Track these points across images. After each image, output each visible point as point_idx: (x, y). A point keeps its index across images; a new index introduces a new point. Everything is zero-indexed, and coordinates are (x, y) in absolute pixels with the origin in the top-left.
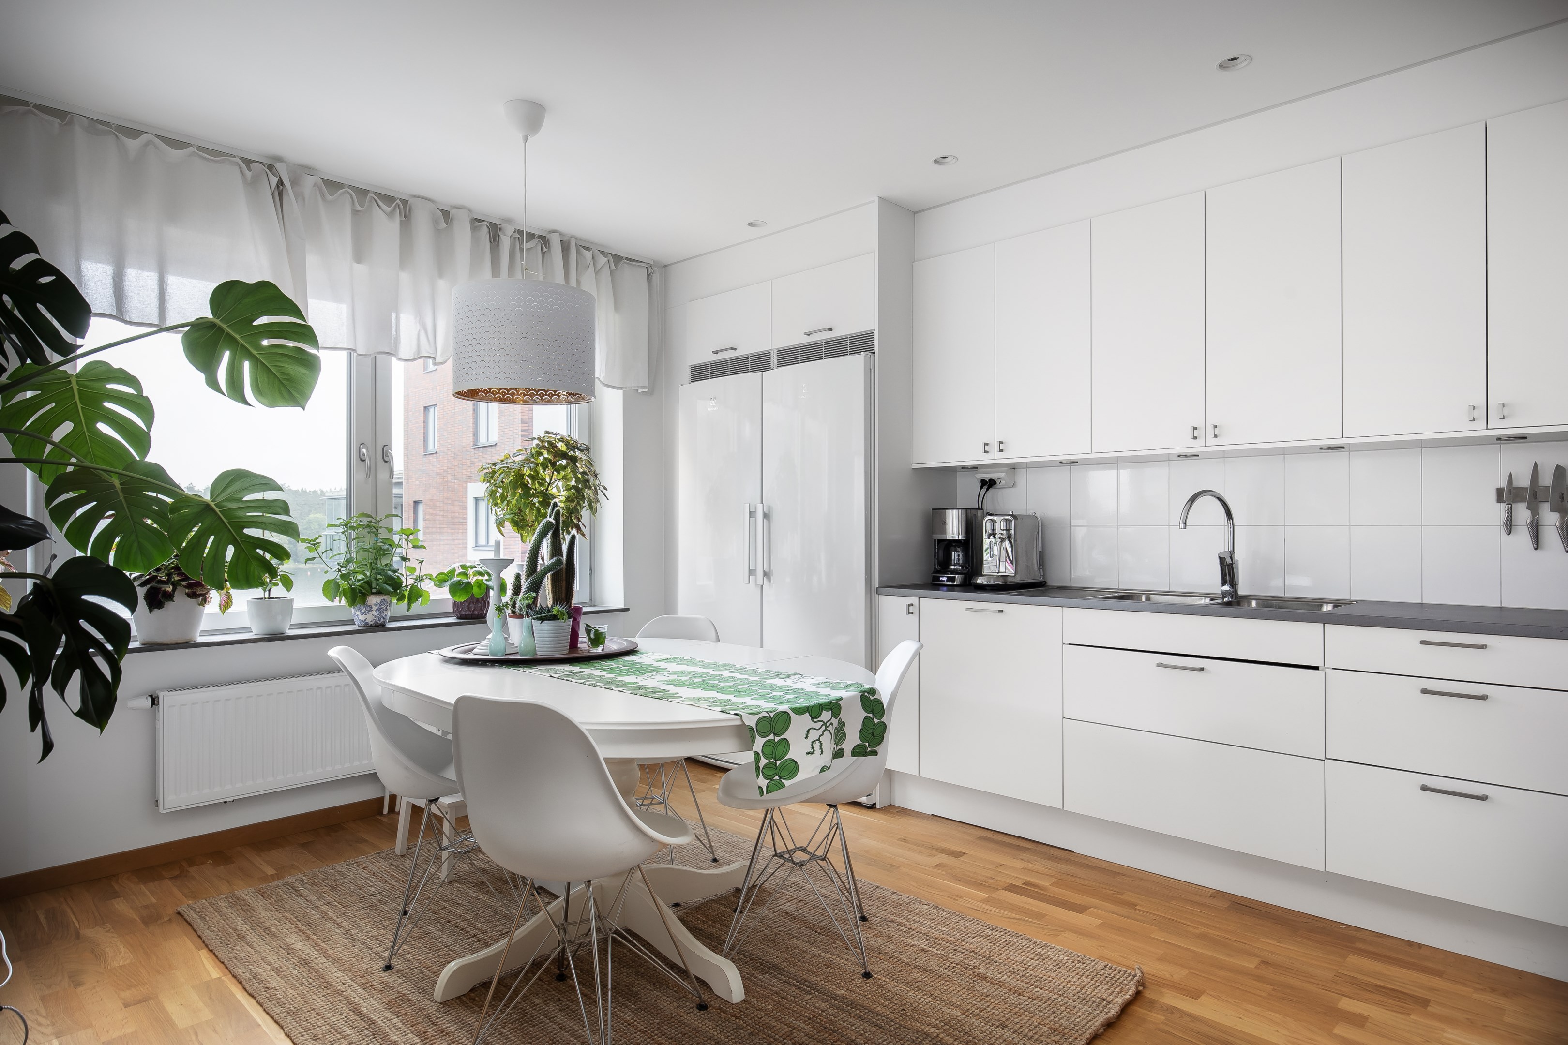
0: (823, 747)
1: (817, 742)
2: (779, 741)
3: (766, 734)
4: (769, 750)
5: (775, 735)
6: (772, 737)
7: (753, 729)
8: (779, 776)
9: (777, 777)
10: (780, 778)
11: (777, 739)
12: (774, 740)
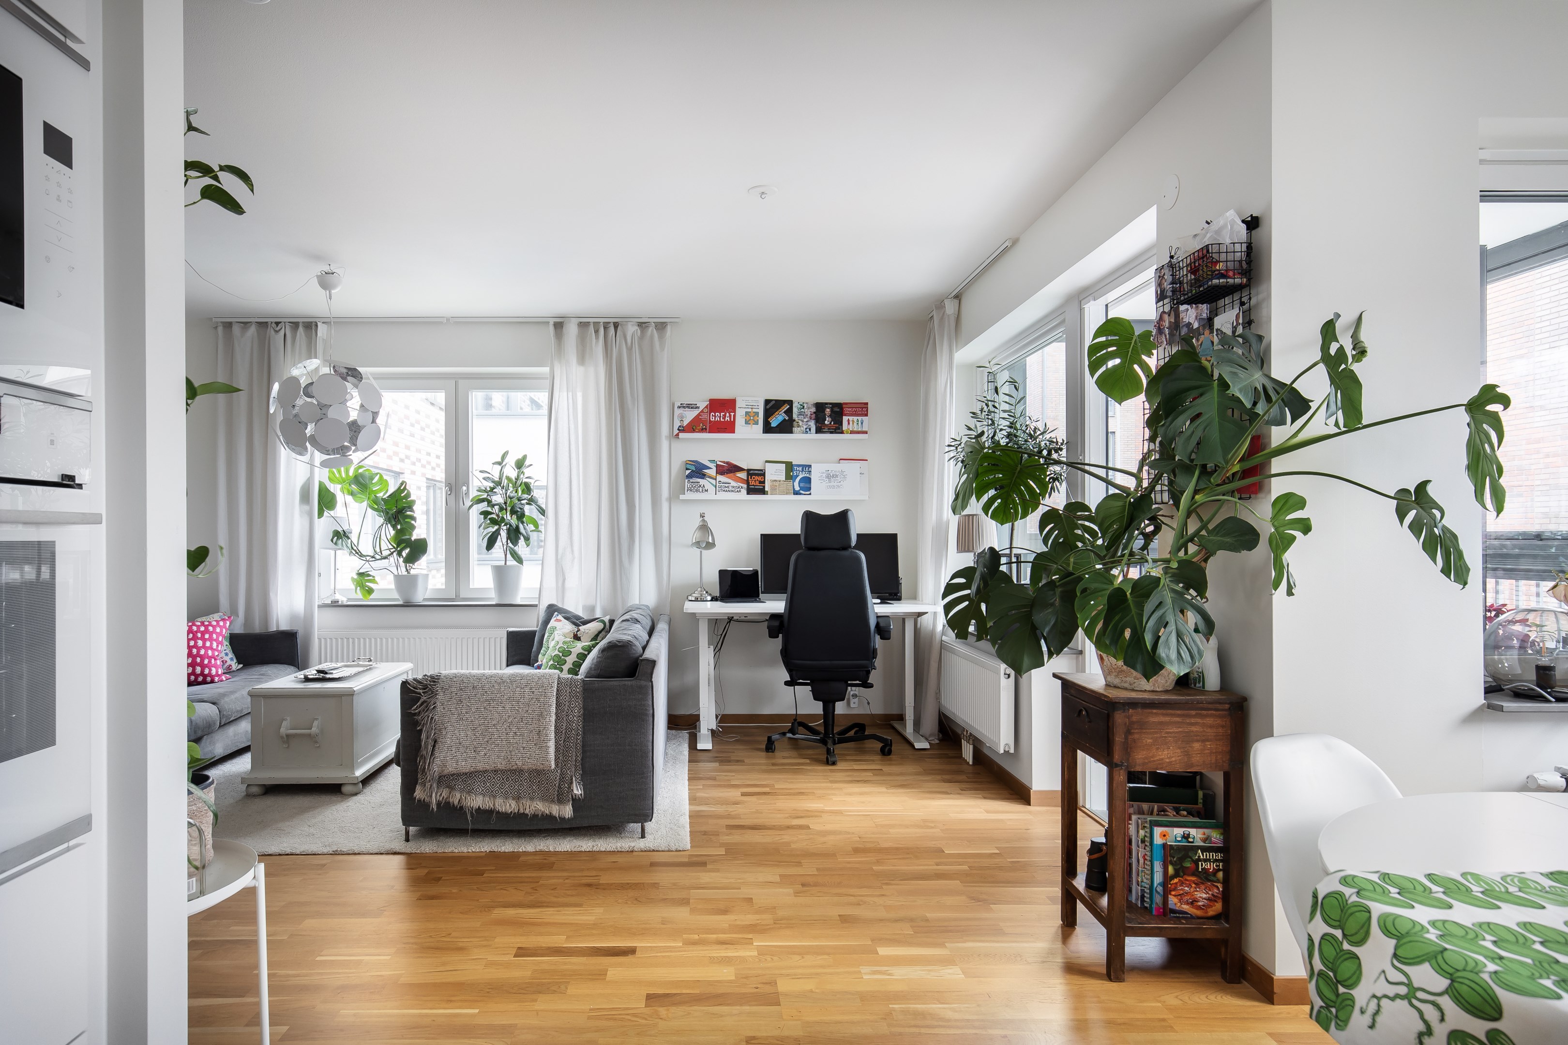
0: (1379, 1019)
1: (1376, 1001)
2: (1349, 952)
3: (1332, 922)
4: (1330, 952)
5: (1345, 936)
6: (1339, 934)
7: (1317, 898)
9: (1333, 1011)
11: (1346, 946)
12: (1342, 943)
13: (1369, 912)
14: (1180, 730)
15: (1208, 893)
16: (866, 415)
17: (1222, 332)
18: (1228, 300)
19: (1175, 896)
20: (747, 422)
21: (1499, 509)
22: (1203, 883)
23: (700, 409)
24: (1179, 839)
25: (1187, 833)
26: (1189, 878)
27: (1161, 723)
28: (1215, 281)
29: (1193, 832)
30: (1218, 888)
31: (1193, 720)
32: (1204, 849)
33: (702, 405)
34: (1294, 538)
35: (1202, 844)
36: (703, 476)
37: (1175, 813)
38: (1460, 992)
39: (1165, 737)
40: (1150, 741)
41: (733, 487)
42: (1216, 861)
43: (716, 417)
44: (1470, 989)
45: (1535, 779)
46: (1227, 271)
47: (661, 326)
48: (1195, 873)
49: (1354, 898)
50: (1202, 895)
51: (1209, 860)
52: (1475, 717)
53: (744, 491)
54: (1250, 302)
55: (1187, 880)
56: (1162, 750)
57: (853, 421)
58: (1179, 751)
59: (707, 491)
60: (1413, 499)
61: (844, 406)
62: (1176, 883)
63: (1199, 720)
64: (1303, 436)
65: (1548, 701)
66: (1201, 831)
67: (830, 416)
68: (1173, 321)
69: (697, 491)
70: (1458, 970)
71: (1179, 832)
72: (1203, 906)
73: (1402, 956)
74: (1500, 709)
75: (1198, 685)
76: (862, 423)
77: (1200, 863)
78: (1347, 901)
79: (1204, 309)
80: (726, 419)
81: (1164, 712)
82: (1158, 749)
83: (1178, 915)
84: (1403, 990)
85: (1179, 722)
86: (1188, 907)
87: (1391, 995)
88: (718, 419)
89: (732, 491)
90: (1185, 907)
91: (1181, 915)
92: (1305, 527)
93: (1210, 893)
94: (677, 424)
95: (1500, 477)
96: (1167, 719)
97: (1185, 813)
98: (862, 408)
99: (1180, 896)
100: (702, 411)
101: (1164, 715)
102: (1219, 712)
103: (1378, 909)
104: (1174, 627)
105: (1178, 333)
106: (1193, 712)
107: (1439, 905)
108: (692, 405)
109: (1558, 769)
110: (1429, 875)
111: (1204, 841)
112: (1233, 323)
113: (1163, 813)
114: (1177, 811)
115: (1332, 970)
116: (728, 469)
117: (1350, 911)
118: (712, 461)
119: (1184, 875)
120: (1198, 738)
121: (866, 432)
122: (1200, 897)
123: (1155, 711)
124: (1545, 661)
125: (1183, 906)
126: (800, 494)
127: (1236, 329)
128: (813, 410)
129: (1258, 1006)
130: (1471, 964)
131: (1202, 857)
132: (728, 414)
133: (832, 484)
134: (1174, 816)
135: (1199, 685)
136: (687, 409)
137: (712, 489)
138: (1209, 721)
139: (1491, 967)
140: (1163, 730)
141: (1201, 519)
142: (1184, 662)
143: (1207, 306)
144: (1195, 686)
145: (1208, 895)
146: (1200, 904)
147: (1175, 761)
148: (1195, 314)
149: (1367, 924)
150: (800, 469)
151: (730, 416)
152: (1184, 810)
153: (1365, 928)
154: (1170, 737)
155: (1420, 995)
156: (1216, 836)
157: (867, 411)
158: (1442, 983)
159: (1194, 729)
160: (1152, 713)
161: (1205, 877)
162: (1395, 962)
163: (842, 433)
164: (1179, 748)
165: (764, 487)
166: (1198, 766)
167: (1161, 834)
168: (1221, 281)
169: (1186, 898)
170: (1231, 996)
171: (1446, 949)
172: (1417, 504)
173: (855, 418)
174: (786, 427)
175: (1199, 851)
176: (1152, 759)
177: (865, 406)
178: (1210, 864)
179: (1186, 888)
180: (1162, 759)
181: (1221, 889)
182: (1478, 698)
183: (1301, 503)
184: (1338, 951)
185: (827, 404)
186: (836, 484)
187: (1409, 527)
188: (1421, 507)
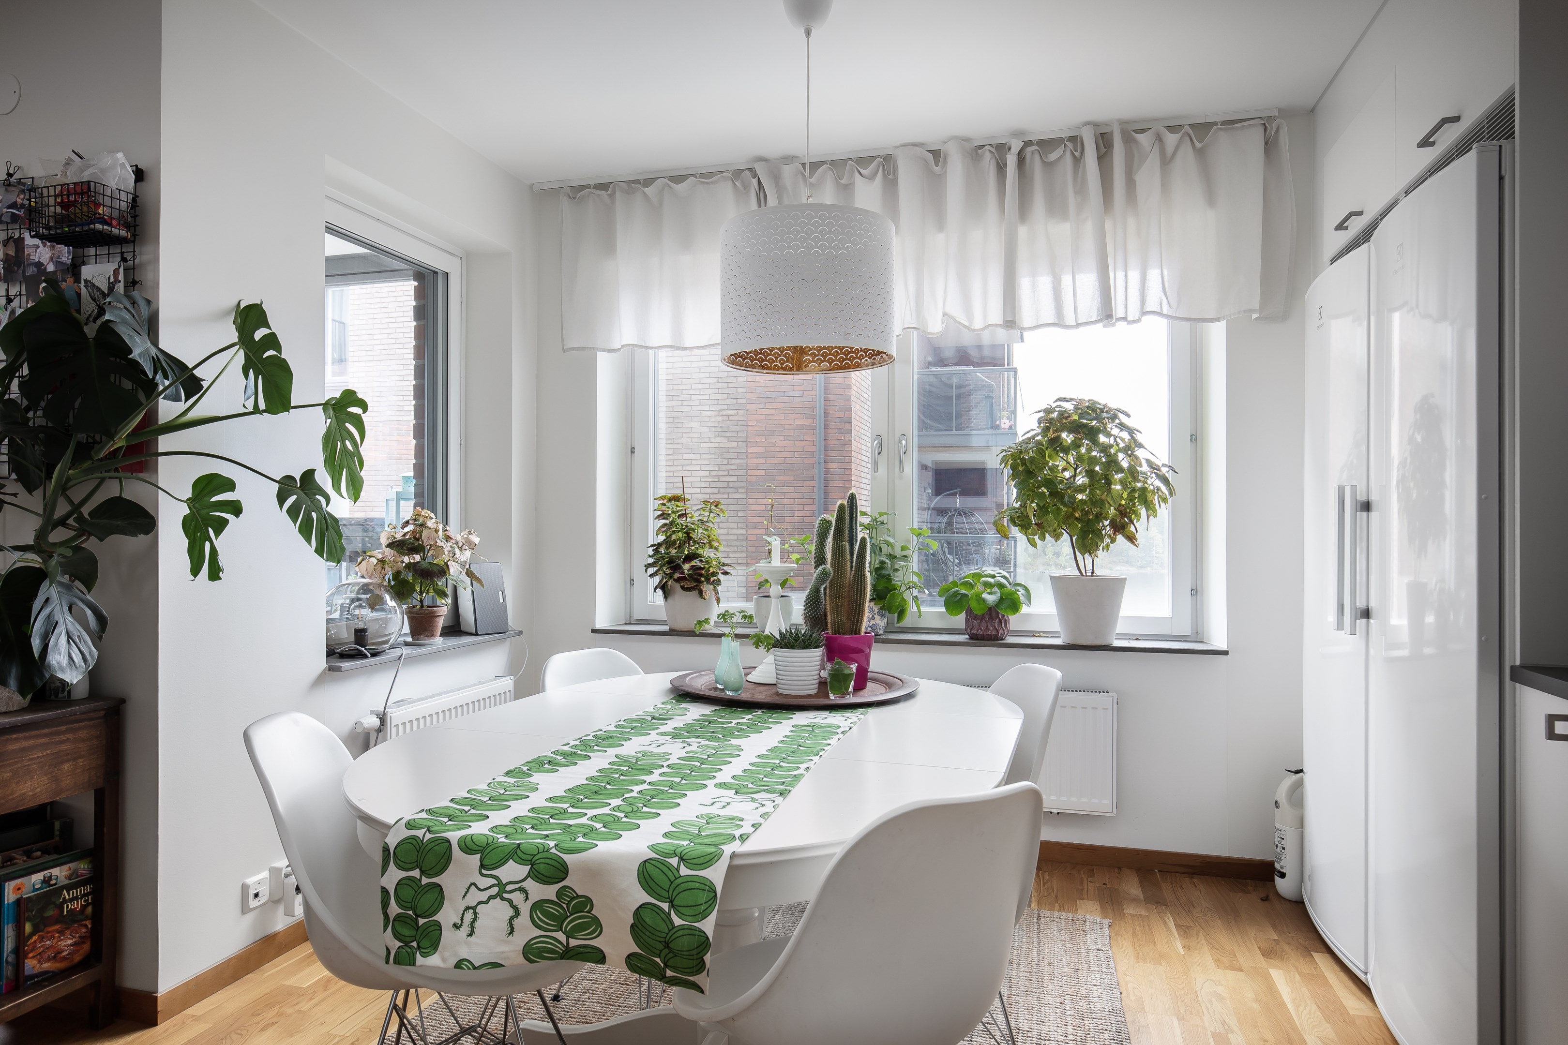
0: (476, 925)
1: (471, 911)
2: (429, 884)
3: (407, 866)
4: (408, 893)
5: (422, 872)
6: (416, 873)
7: (389, 850)
8: (418, 944)
9: (414, 944)
10: (419, 947)
11: (425, 881)
12: (420, 880)
13: (449, 841)
14: (47, 752)
15: (74, 937)
17: (94, 285)
18: (104, 250)
19: (33, 957)
21: (356, 497)
22: (68, 928)
24: (37, 886)
25: (49, 875)
26: (51, 929)
27: (23, 750)
28: (99, 226)
29: (56, 871)
30: (86, 926)
31: (63, 738)
32: (69, 888)
34: (226, 522)
35: (67, 882)
37: (25, 858)
38: (539, 871)
39: (28, 765)
40: (8, 774)
42: (85, 895)
44: (546, 865)
45: (361, 724)
46: (111, 218)
48: (60, 919)
49: (428, 836)
50: (66, 943)
51: (76, 898)
52: (320, 681)
54: (134, 260)
55: (49, 932)
56: (23, 782)
58: (45, 778)
60: (298, 486)
62: (35, 942)
63: (70, 736)
64: (193, 415)
65: (366, 657)
66: (66, 867)
68: (13, 254)
70: (535, 855)
71: (37, 878)
72: (68, 955)
73: (489, 864)
74: (339, 669)
75: (60, 695)
77: (65, 905)
78: (422, 841)
79: (65, 253)
81: (27, 734)
82: (18, 783)
83: (36, 980)
84: (495, 890)
85: (45, 744)
86: (49, 964)
87: (485, 899)
90: (46, 966)
91: (40, 979)
92: (236, 508)
93: (77, 935)
95: (361, 468)
96: (31, 742)
97: (39, 853)
99: (40, 957)
101: (26, 738)
102: (93, 722)
103: (455, 836)
104: (64, 627)
105: (21, 271)
106: (63, 728)
107: (478, 818)
109: (372, 712)
110: (452, 800)
111: (69, 877)
112: (109, 278)
113: (9, 863)
114: (28, 854)
115: (411, 909)
117: (428, 848)
119: (45, 927)
120: (69, 757)
122: (65, 946)
123: (14, 736)
124: (360, 625)
125: (43, 966)
127: (114, 286)
129: (141, 1036)
130: (541, 847)
131: (67, 897)
134: (24, 861)
135: (63, 695)
138: (82, 734)
139: (552, 844)
140: (26, 757)
141: (70, 502)
142: (76, 668)
143: (69, 249)
144: (57, 696)
145: (74, 940)
146: (64, 954)
147: (41, 791)
148: (50, 254)
149: (448, 850)
152: (37, 850)
153: (446, 857)
154: (34, 764)
155: (509, 888)
156: (83, 867)
158: (523, 870)
159: (64, 747)
160: (11, 739)
161: (72, 919)
162: (484, 871)
164: (46, 774)
166: (68, 790)
167: (14, 889)
168: (105, 227)
169: (46, 956)
170: (108, 1041)
171: (519, 844)
172: (302, 490)
175: (65, 891)
176: (10, 797)
178: (78, 902)
179: (48, 942)
180: (24, 794)
181: (89, 926)
182: (321, 662)
183: (230, 485)
184: (416, 888)
187: (287, 511)
188: (305, 493)
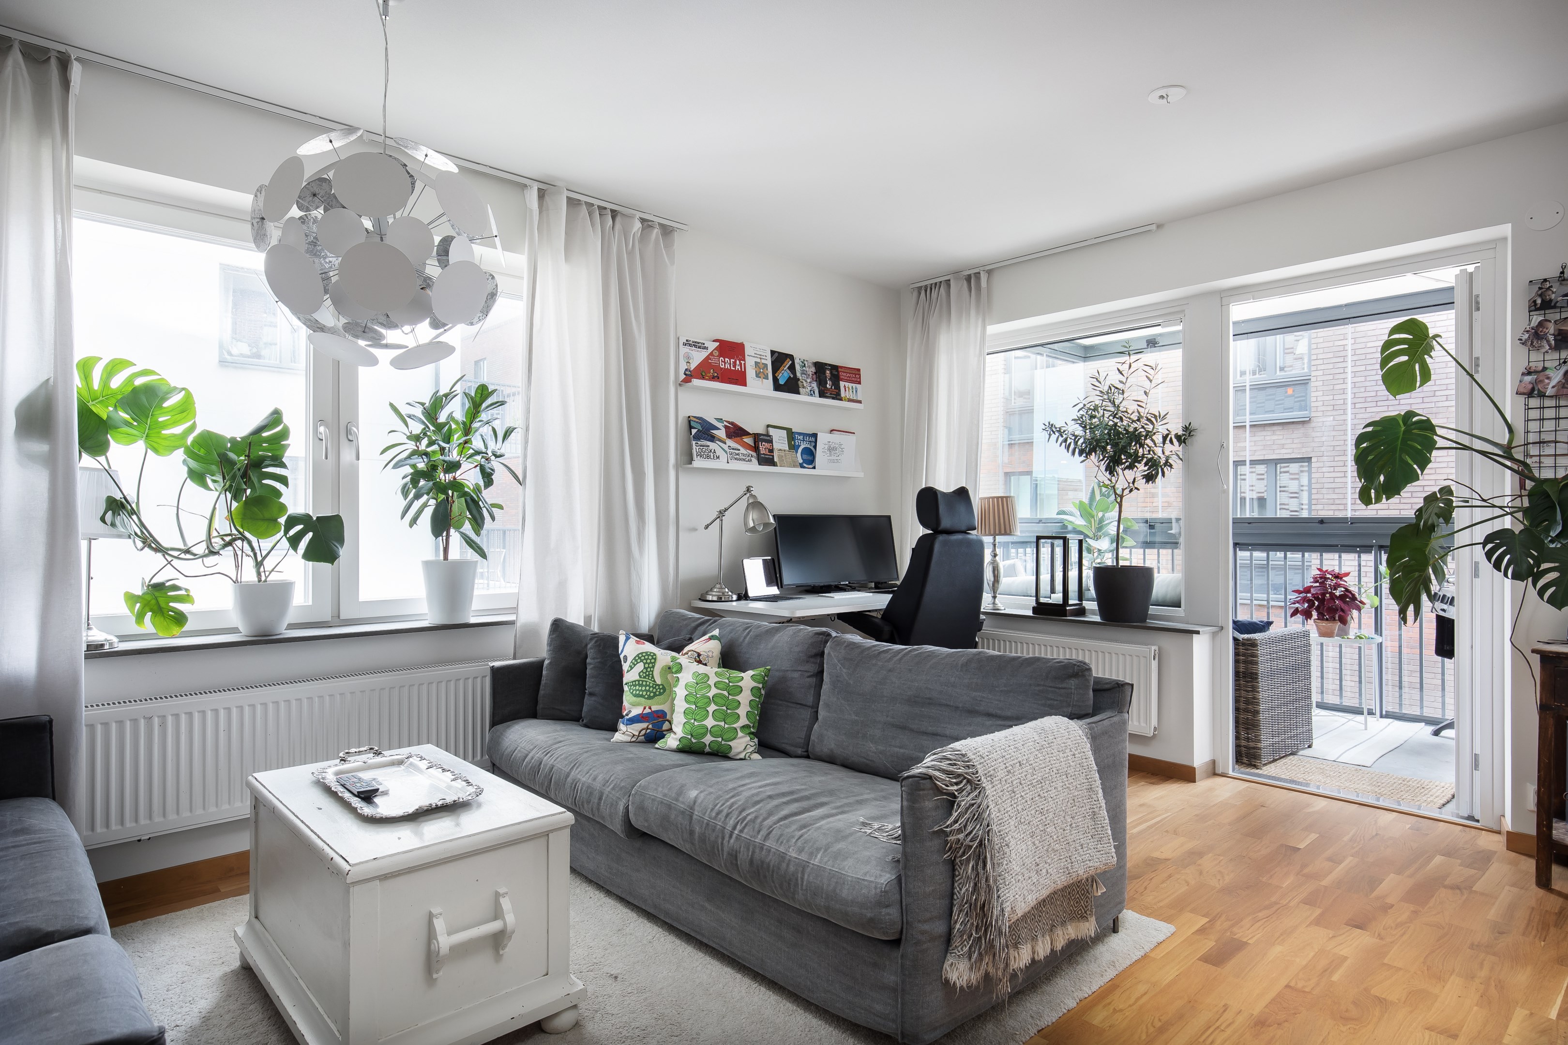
16: (859, 383)
20: (757, 375)
23: (710, 351)
33: (712, 346)
36: (712, 438)
41: (743, 455)
43: (726, 364)
47: (667, 231)
53: (755, 461)
57: (848, 388)
59: (718, 457)
61: (840, 370)
67: (830, 379)
69: (708, 457)
76: (856, 391)
80: (737, 367)
88: (727, 366)
89: (744, 460)
94: (683, 367)
98: (856, 374)
100: (711, 354)
108: (699, 343)
116: (736, 432)
118: (720, 420)
121: (860, 402)
126: (804, 467)
128: (813, 369)
132: (738, 362)
133: (833, 458)
136: (693, 348)
137: (724, 457)
150: (801, 437)
151: (741, 364)
157: (860, 378)
163: (841, 399)
165: (773, 456)
173: (850, 385)
174: (792, 386)
177: (857, 372)
185: (826, 364)
186: (835, 458)
